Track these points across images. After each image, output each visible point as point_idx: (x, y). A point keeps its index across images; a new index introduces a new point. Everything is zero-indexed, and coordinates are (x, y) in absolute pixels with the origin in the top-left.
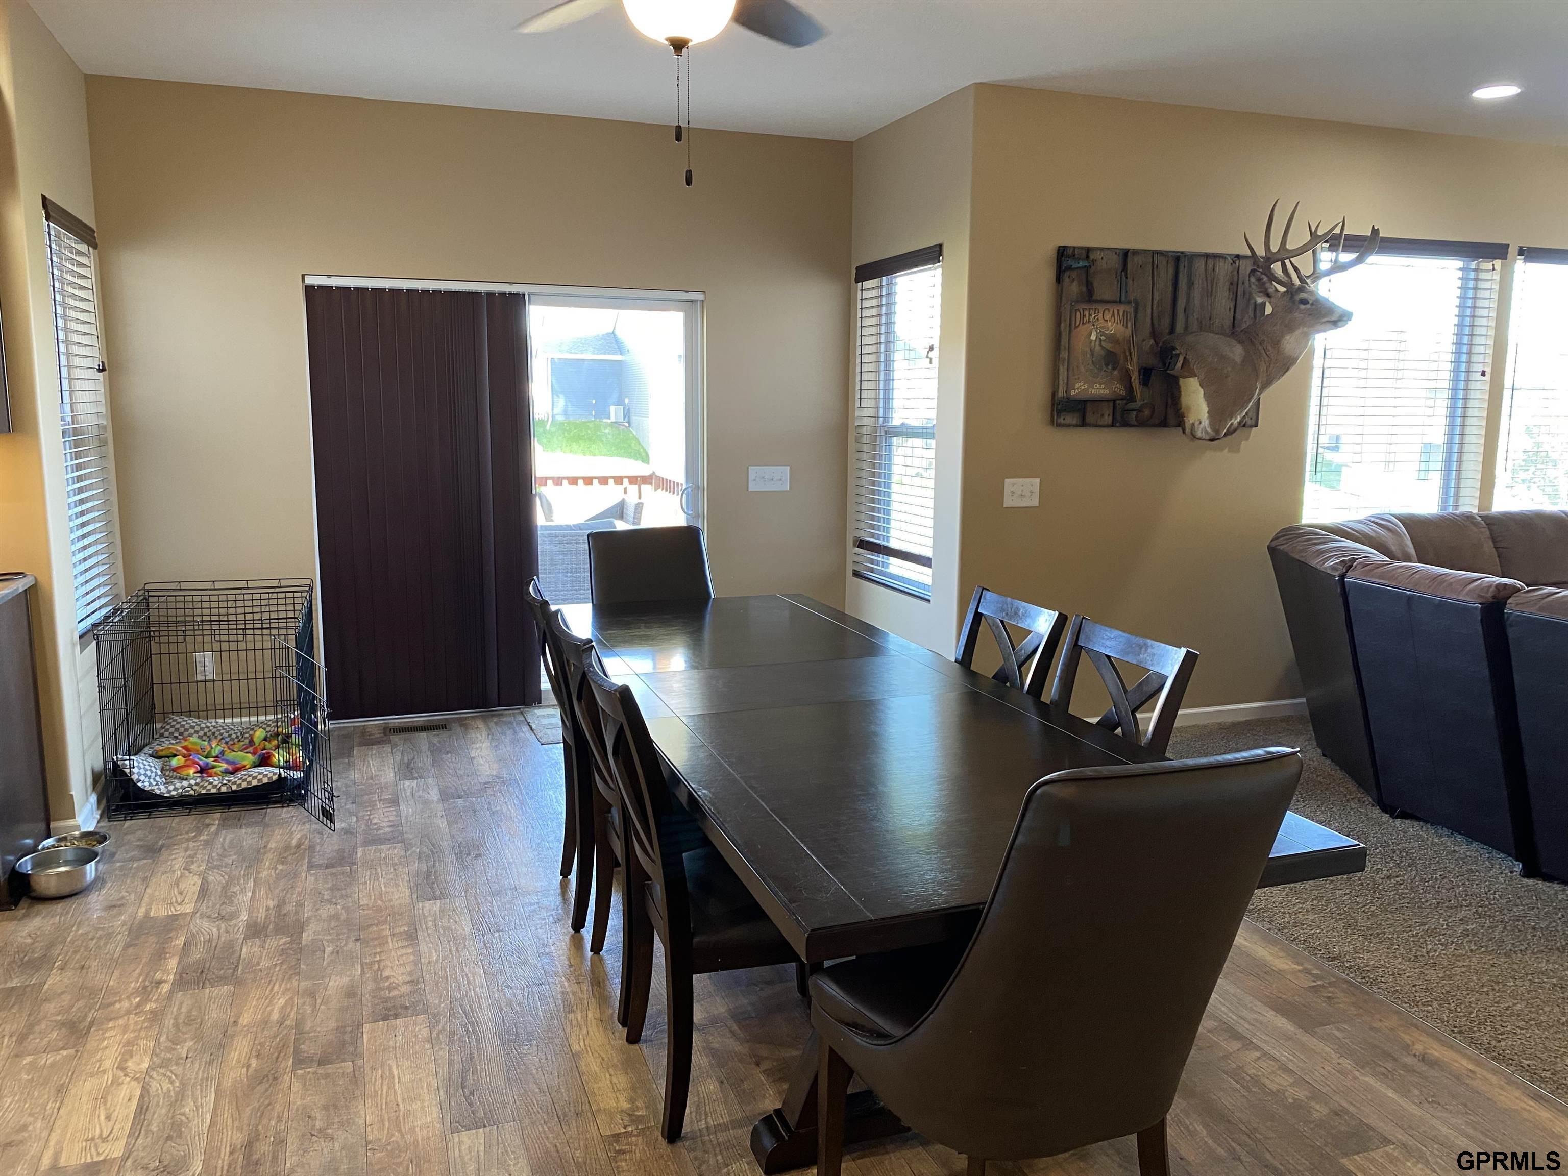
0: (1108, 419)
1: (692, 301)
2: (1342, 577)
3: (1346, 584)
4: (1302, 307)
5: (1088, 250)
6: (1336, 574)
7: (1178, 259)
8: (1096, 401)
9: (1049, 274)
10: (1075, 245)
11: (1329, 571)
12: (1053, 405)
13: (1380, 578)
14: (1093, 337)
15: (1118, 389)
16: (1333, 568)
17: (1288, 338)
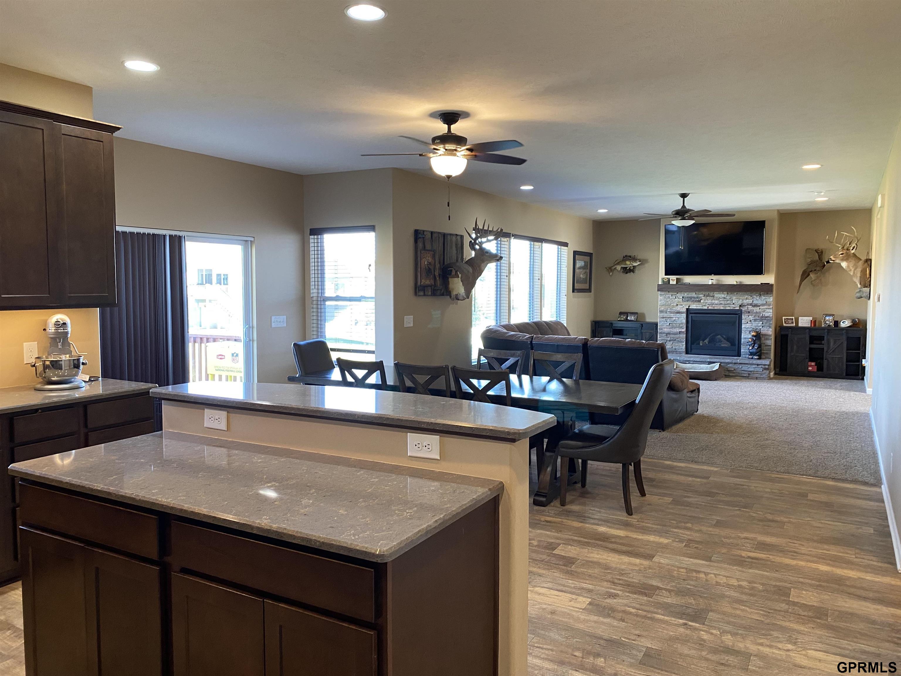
0: (430, 293)
1: (246, 241)
2: (531, 342)
3: (533, 345)
4: (487, 254)
5: (424, 231)
6: (529, 341)
7: (444, 235)
8: (427, 286)
9: (412, 240)
10: (420, 229)
11: (525, 341)
12: (416, 288)
13: (545, 340)
14: (426, 263)
15: (432, 282)
16: (527, 339)
17: (482, 264)
